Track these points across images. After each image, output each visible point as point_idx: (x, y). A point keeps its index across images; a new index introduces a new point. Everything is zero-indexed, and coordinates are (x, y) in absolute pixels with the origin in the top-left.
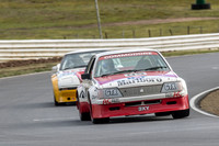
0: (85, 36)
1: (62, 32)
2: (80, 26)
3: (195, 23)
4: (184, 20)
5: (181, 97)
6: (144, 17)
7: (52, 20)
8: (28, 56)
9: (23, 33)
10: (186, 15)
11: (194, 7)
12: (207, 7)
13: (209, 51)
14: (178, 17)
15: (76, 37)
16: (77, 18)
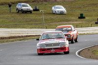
0: (39, 28)
1: (30, 26)
2: (37, 24)
3: (79, 24)
4: (76, 22)
5: (65, 47)
6: (61, 21)
7: (27, 21)
8: (17, 35)
9: (16, 26)
10: (76, 21)
11: (79, 18)
12: (84, 18)
13: (84, 34)
14: (73, 21)
15: (35, 28)
16: (36, 21)
